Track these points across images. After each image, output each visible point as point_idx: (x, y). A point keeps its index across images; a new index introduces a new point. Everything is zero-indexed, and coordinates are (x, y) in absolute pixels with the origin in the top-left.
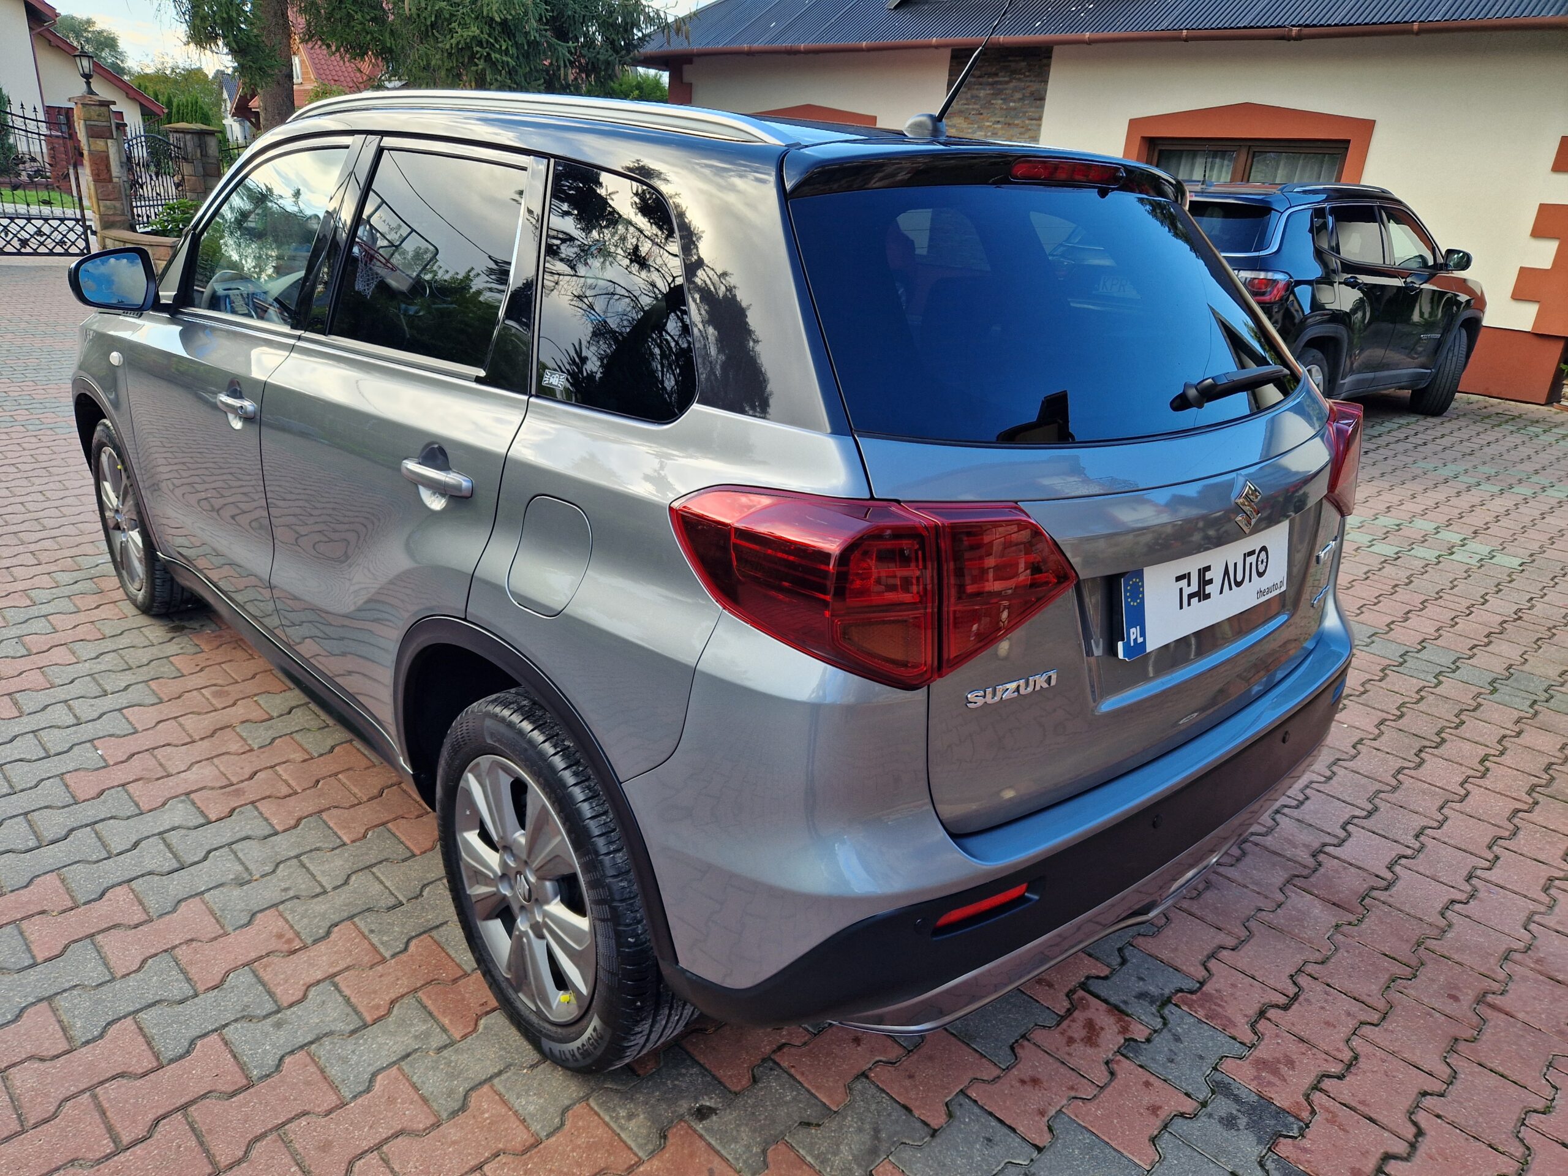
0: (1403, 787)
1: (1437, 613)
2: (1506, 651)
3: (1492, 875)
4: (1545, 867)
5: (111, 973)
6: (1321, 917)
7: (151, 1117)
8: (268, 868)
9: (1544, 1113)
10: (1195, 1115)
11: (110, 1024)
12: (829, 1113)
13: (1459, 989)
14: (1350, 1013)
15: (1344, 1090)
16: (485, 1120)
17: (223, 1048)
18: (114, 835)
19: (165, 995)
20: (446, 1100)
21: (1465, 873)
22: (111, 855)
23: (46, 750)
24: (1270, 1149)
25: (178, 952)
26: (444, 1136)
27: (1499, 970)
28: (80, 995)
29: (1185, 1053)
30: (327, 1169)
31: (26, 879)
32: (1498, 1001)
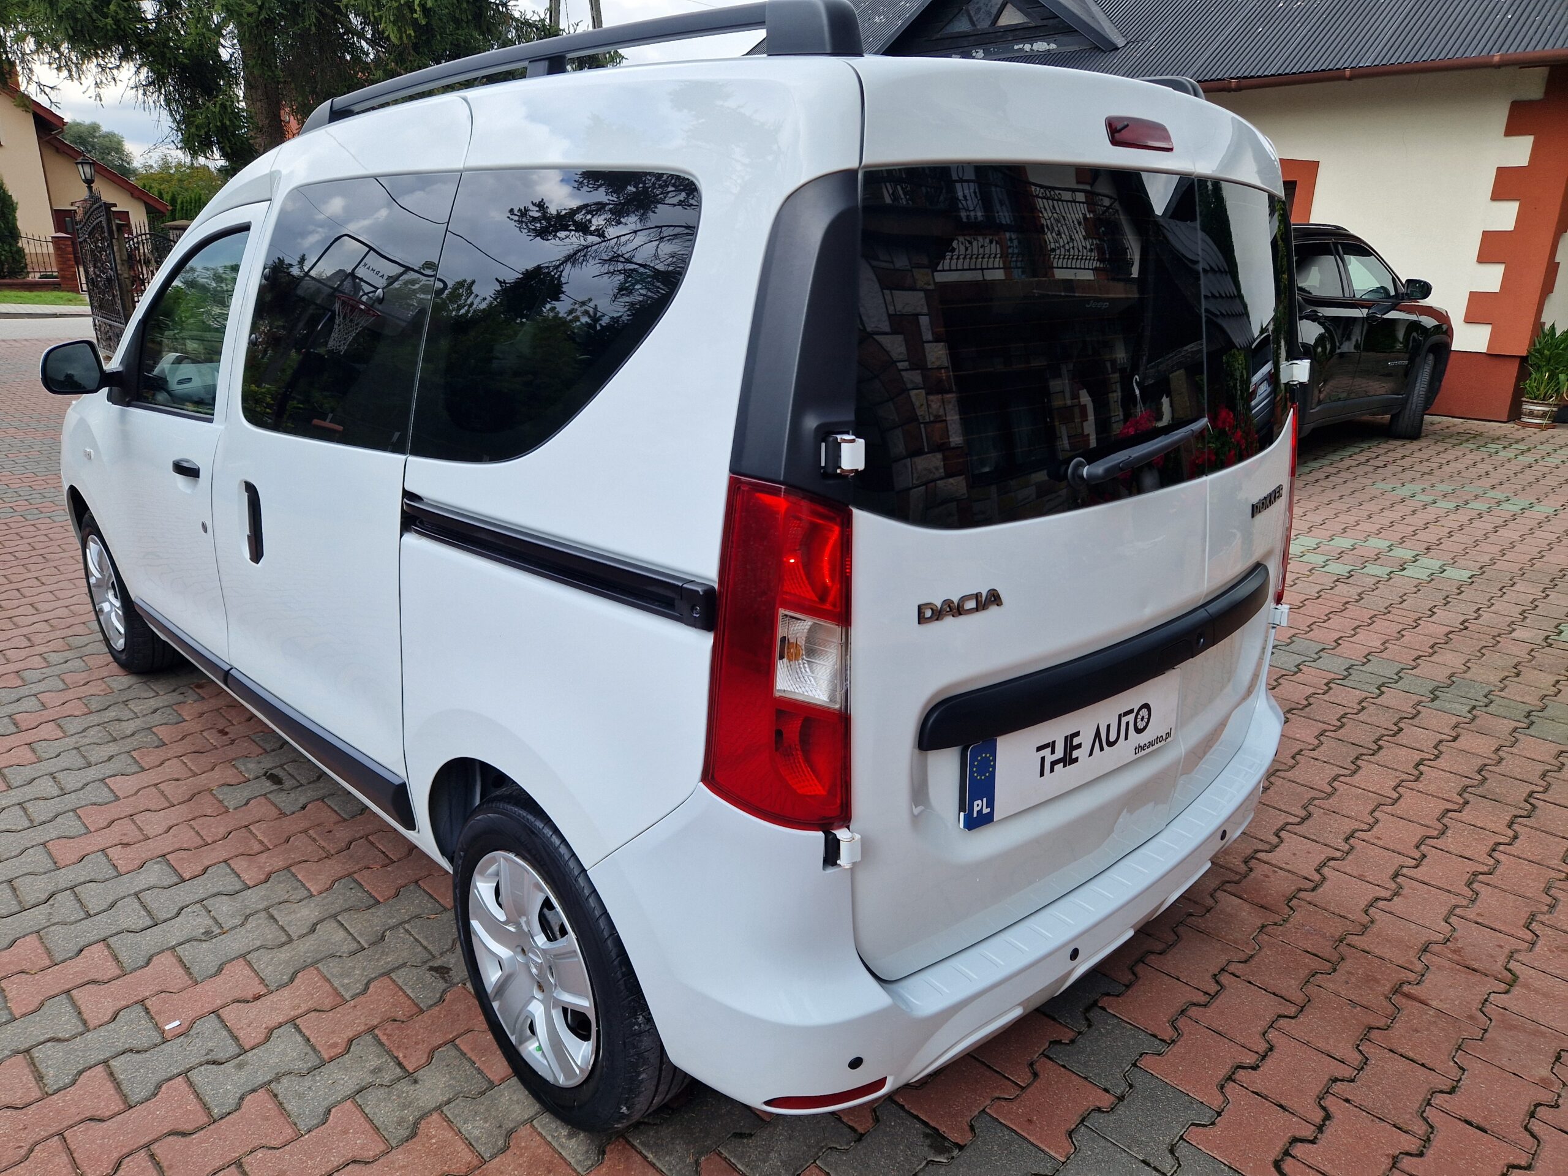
0: (1338, 793)
1: (1385, 627)
2: (1451, 660)
3: (1417, 873)
4: (1470, 862)
5: (85, 1024)
6: (1249, 917)
7: (115, 1156)
8: (237, 921)
9: (1450, 1093)
10: (1112, 1109)
11: (80, 1073)
12: (761, 1122)
13: (1377, 981)
14: (1269, 1007)
15: (1256, 1080)
16: (432, 1145)
17: (187, 1089)
18: (92, 896)
19: (134, 1043)
20: (396, 1128)
21: (1391, 872)
22: (89, 915)
23: (31, 821)
24: (1181, 1138)
25: (148, 1003)
26: (393, 1163)
27: (1416, 962)
28: (53, 1046)
29: (1107, 1052)
31: (7, 942)
32: (1413, 990)
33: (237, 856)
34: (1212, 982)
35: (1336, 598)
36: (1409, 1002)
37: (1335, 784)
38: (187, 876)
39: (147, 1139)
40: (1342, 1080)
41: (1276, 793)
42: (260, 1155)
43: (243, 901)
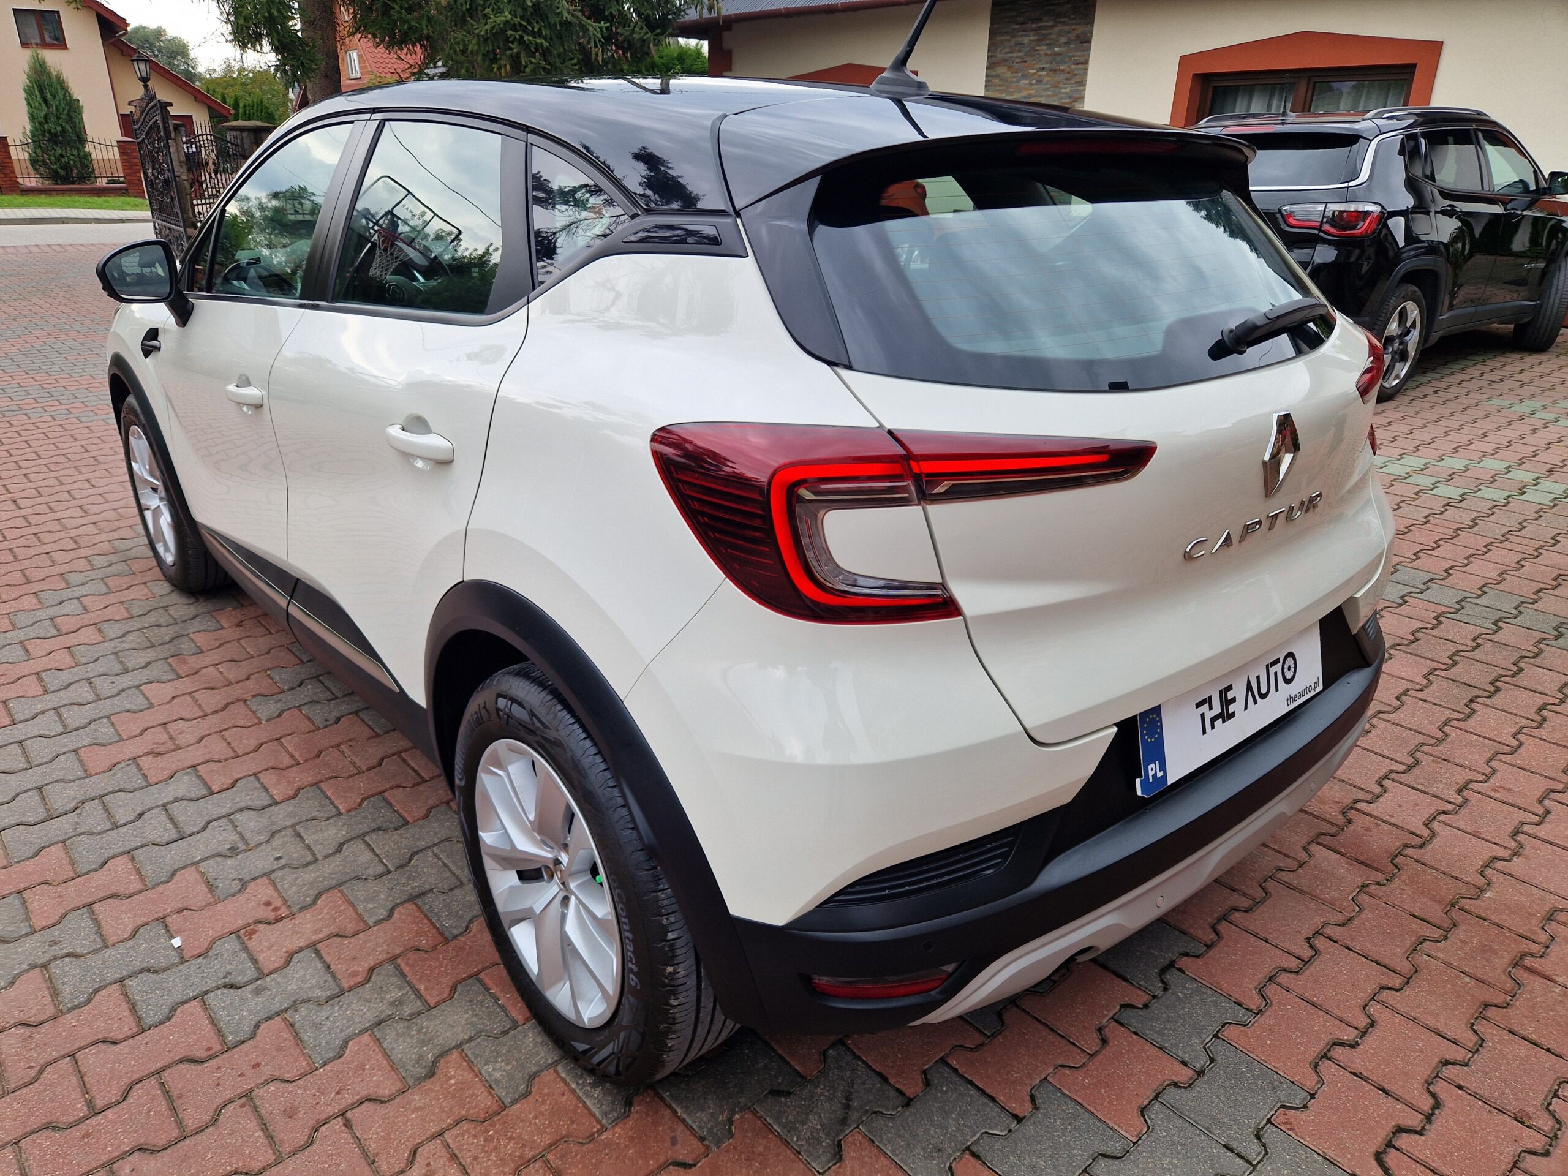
0: (1449, 739)
1: (1503, 556)
3: (1542, 831)
5: (103, 940)
6: (1349, 876)
7: (125, 1081)
8: (263, 838)
10: (1190, 1084)
11: (96, 991)
12: (801, 1079)
13: (1494, 952)
14: (1371, 976)
15: (1357, 1059)
16: (450, 1086)
17: (202, 1014)
18: (120, 807)
19: (152, 962)
20: (414, 1066)
21: (1510, 829)
22: (116, 826)
23: (65, 726)
24: (1269, 1121)
25: (168, 920)
26: (409, 1103)
27: (1540, 931)
28: (71, 962)
29: (1184, 1020)
30: (292, 1134)
31: (33, 851)
32: (1536, 964)
33: (266, 770)
34: (1306, 946)
35: (1447, 524)
36: (1532, 977)
37: (1447, 729)
38: (215, 788)
39: (159, 1065)
40: (1454, 1064)
41: (1378, 736)
42: (273, 1088)
43: (270, 818)
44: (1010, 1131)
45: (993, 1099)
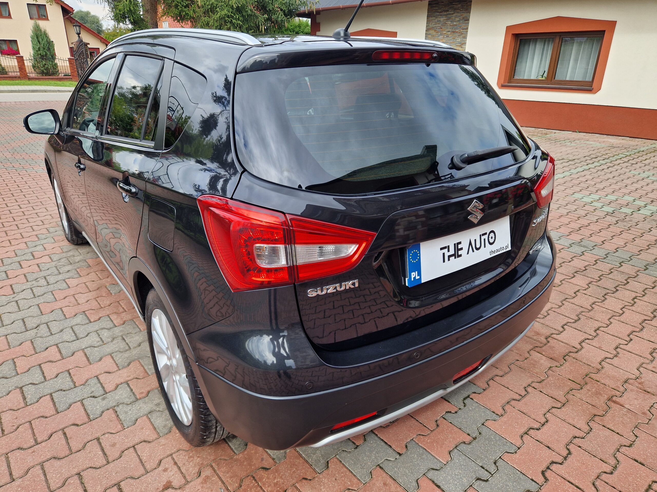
0: (594, 310)
1: (627, 236)
3: (627, 347)
4: (653, 344)
5: (45, 378)
6: (545, 363)
7: (50, 432)
8: (109, 340)
9: (629, 447)
10: (470, 443)
11: (41, 397)
13: (601, 395)
14: (549, 403)
15: (539, 435)
17: (81, 407)
18: (54, 327)
19: (63, 387)
20: (163, 429)
21: (614, 346)
22: (52, 334)
24: (500, 457)
25: (71, 371)
26: (160, 443)
27: (621, 387)
28: (31, 386)
29: (471, 418)
30: (113, 453)
31: (19, 343)
32: (618, 400)
33: (113, 313)
34: (523, 390)
35: (605, 223)
36: (615, 405)
37: (593, 306)
38: (92, 320)
39: (63, 426)
40: (578, 438)
41: (564, 308)
42: (107, 436)
43: (113, 332)
44: (396, 459)
45: (390, 446)
